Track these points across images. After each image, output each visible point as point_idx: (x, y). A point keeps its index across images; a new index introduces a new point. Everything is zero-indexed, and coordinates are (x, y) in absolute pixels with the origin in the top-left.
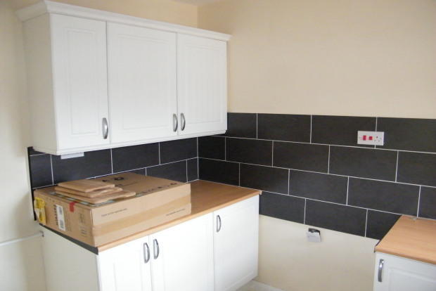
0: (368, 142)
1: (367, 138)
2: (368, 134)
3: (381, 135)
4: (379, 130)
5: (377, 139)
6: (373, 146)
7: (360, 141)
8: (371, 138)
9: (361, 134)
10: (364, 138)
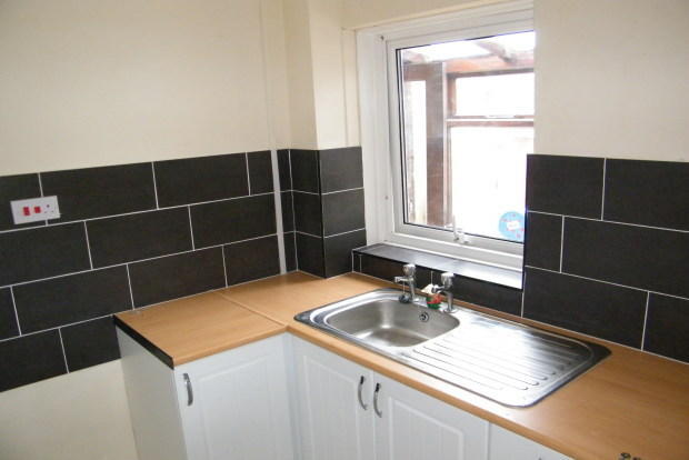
0: (34, 218)
1: (32, 210)
2: (31, 203)
3: (53, 201)
4: (47, 194)
5: (48, 208)
6: (43, 223)
7: (19, 218)
8: (38, 210)
9: (17, 207)
10: (26, 211)
